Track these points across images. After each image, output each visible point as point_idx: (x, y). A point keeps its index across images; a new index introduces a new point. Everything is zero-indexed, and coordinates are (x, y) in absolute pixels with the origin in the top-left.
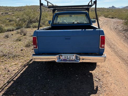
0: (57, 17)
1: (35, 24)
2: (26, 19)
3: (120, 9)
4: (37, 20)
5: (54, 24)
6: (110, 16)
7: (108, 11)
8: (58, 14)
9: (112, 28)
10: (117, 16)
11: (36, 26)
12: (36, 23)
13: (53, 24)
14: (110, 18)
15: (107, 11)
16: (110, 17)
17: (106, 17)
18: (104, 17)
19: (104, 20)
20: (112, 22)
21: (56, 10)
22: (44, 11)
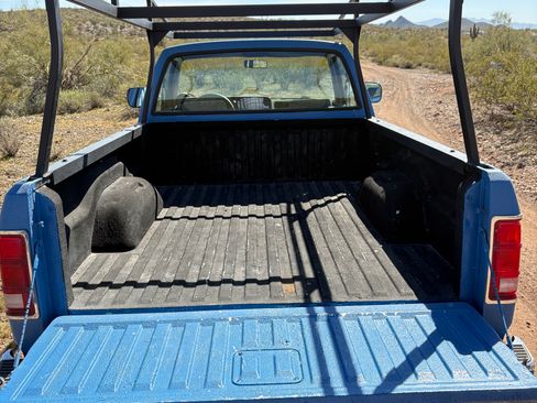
0: (177, 67)
1: (70, 97)
2: (26, 72)
3: (428, 29)
4: (78, 74)
5: (158, 109)
6: (396, 58)
7: (386, 39)
8: (179, 55)
9: (417, 111)
10: (425, 61)
11: (74, 107)
12: (71, 93)
13: (154, 113)
14: (397, 66)
15: (381, 38)
16: (398, 62)
17: (380, 63)
18: (373, 61)
19: (376, 76)
20: (412, 87)
21: (171, 33)
22: (114, 33)
